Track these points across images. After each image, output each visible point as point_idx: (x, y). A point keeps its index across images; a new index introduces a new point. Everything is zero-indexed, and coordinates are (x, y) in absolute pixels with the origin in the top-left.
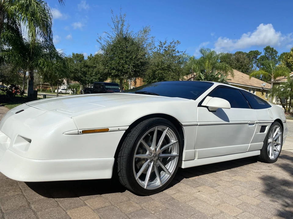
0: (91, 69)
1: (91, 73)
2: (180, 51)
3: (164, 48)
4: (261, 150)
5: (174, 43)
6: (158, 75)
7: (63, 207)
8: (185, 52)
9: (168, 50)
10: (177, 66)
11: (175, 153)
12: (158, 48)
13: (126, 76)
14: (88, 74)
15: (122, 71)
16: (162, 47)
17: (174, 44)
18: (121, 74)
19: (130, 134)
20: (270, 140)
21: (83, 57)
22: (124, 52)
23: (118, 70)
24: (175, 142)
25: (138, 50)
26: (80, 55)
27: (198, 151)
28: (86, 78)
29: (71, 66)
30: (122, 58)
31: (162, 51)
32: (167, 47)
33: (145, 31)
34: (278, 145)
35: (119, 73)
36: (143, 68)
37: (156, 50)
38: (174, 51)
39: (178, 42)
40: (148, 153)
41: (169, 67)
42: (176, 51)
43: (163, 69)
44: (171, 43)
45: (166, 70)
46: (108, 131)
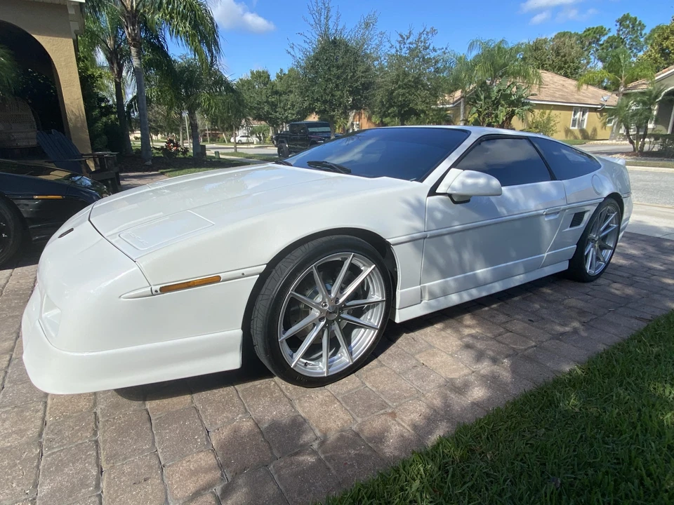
0: (284, 97)
1: (285, 105)
2: (437, 48)
3: (408, 46)
4: (570, 260)
5: (425, 32)
6: (398, 99)
8: (446, 49)
9: (416, 48)
11: (377, 296)
12: (398, 45)
14: (280, 107)
15: (331, 102)
16: (405, 43)
18: (330, 107)
21: (269, 76)
22: (333, 67)
23: (325, 102)
26: (263, 72)
27: (429, 287)
28: (278, 114)
32: (414, 42)
35: (327, 108)
36: (366, 93)
37: (393, 51)
38: (427, 48)
39: (434, 30)
41: (417, 81)
42: (431, 48)
43: (407, 86)
44: (420, 34)
45: (413, 87)
46: (219, 281)
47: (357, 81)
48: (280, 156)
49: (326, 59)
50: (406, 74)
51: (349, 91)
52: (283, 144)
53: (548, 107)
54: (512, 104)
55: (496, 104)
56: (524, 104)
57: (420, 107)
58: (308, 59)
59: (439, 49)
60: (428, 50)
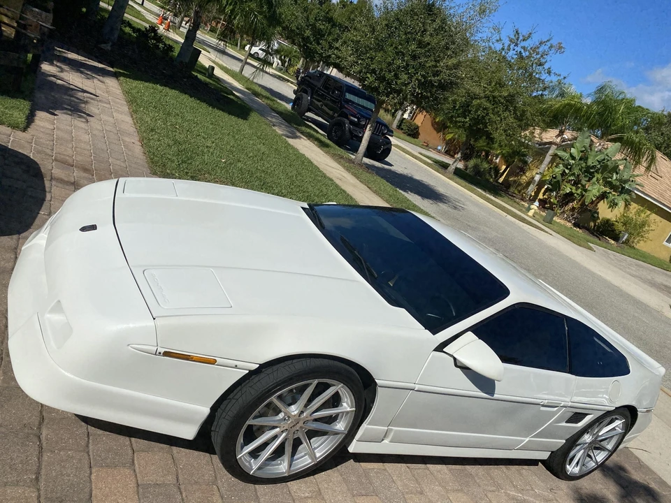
0: (336, 31)
1: (333, 41)
2: (553, 72)
3: (518, 49)
4: (552, 452)
5: (548, 44)
6: (476, 111)
7: (91, 457)
8: (565, 78)
9: (528, 57)
10: (529, 105)
11: (341, 426)
12: (507, 43)
13: (393, 98)
14: (326, 40)
15: (389, 84)
16: (516, 45)
17: (546, 48)
18: (385, 89)
19: (257, 379)
20: (587, 438)
22: (414, 39)
23: (382, 79)
24: (349, 409)
25: (448, 49)
27: (396, 431)
29: (294, 15)
30: (403, 54)
32: (529, 49)
33: (482, 12)
34: (604, 450)
35: (382, 87)
36: (439, 94)
37: (498, 47)
38: (541, 65)
39: (560, 48)
40: (281, 416)
41: (511, 99)
42: (546, 66)
43: (493, 100)
44: (541, 43)
45: (502, 103)
46: (214, 364)
47: (436, 74)
48: (293, 108)
50: (500, 84)
51: (419, 81)
52: (304, 95)
53: (652, 207)
55: (589, 172)
56: (624, 190)
58: (387, 11)
59: (555, 74)
60: (541, 68)
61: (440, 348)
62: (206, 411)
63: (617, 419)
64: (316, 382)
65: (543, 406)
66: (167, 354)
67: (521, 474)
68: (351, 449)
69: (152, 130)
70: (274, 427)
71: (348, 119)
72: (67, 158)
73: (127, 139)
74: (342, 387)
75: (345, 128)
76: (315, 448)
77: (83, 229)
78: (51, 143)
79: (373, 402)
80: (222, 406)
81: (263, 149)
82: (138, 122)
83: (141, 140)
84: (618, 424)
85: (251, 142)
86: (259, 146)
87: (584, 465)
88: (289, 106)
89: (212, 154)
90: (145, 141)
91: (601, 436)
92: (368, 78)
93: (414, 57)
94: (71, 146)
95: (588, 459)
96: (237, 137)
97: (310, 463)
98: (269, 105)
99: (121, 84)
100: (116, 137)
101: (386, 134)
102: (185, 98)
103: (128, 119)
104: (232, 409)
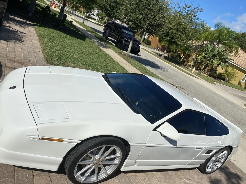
2: (199, 19)
3: (186, 11)
4: (200, 164)
5: (197, 8)
6: (171, 34)
8: (203, 21)
9: (190, 14)
10: (191, 32)
12: (182, 8)
13: (139, 31)
14: (115, 10)
15: (138, 25)
16: (186, 9)
17: (197, 10)
18: (136, 27)
19: (81, 146)
20: (214, 158)
22: (147, 8)
23: (135, 24)
24: (119, 155)
25: (159, 11)
27: (139, 162)
28: (112, 13)
30: (142, 14)
31: (184, 13)
32: (190, 10)
34: (220, 162)
35: (135, 27)
36: (157, 28)
37: (179, 10)
39: (202, 10)
40: (92, 159)
41: (184, 30)
42: (197, 17)
43: (178, 30)
44: (195, 8)
45: (181, 31)
46: (62, 142)
47: (155, 21)
48: (103, 36)
49: (145, 3)
50: (180, 24)
51: (149, 24)
52: (107, 31)
53: (236, 68)
54: (221, 60)
55: (214, 56)
56: (226, 62)
57: (180, 43)
59: (200, 20)
60: (195, 17)
61: (155, 129)
62: (61, 160)
63: (225, 151)
64: (105, 146)
65: (196, 148)
66: (42, 139)
67: (189, 173)
68: (122, 169)
69: (47, 46)
70: (89, 164)
71: (123, 39)
72: (12, 58)
73: (37, 50)
74: (116, 147)
75: (123, 43)
76: (107, 170)
77: (10, 88)
78: (6, 53)
79: (129, 151)
80: (68, 157)
81: (91, 51)
82: (42, 43)
83: (43, 50)
84: (225, 152)
85: (86, 49)
86: (89, 51)
87: (213, 168)
88: (102, 35)
89: (70, 54)
90: (44, 51)
91: (219, 157)
92: (130, 23)
93: (147, 15)
94: (14, 53)
95: (214, 166)
96: (80, 48)
97: (106, 176)
98: (94, 35)
99: (35, 29)
100: (32, 49)
101: (138, 44)
102: (61, 34)
103: (38, 42)
104: (71, 158)
